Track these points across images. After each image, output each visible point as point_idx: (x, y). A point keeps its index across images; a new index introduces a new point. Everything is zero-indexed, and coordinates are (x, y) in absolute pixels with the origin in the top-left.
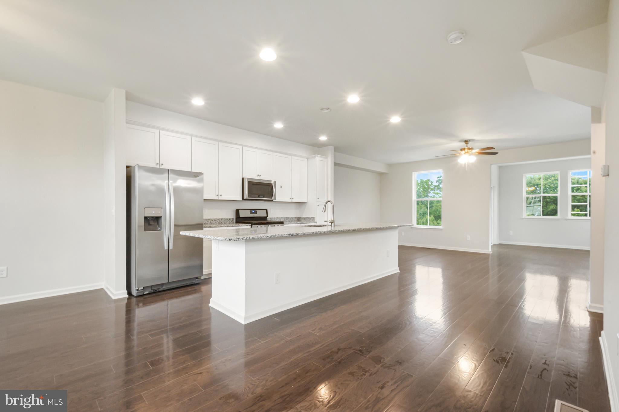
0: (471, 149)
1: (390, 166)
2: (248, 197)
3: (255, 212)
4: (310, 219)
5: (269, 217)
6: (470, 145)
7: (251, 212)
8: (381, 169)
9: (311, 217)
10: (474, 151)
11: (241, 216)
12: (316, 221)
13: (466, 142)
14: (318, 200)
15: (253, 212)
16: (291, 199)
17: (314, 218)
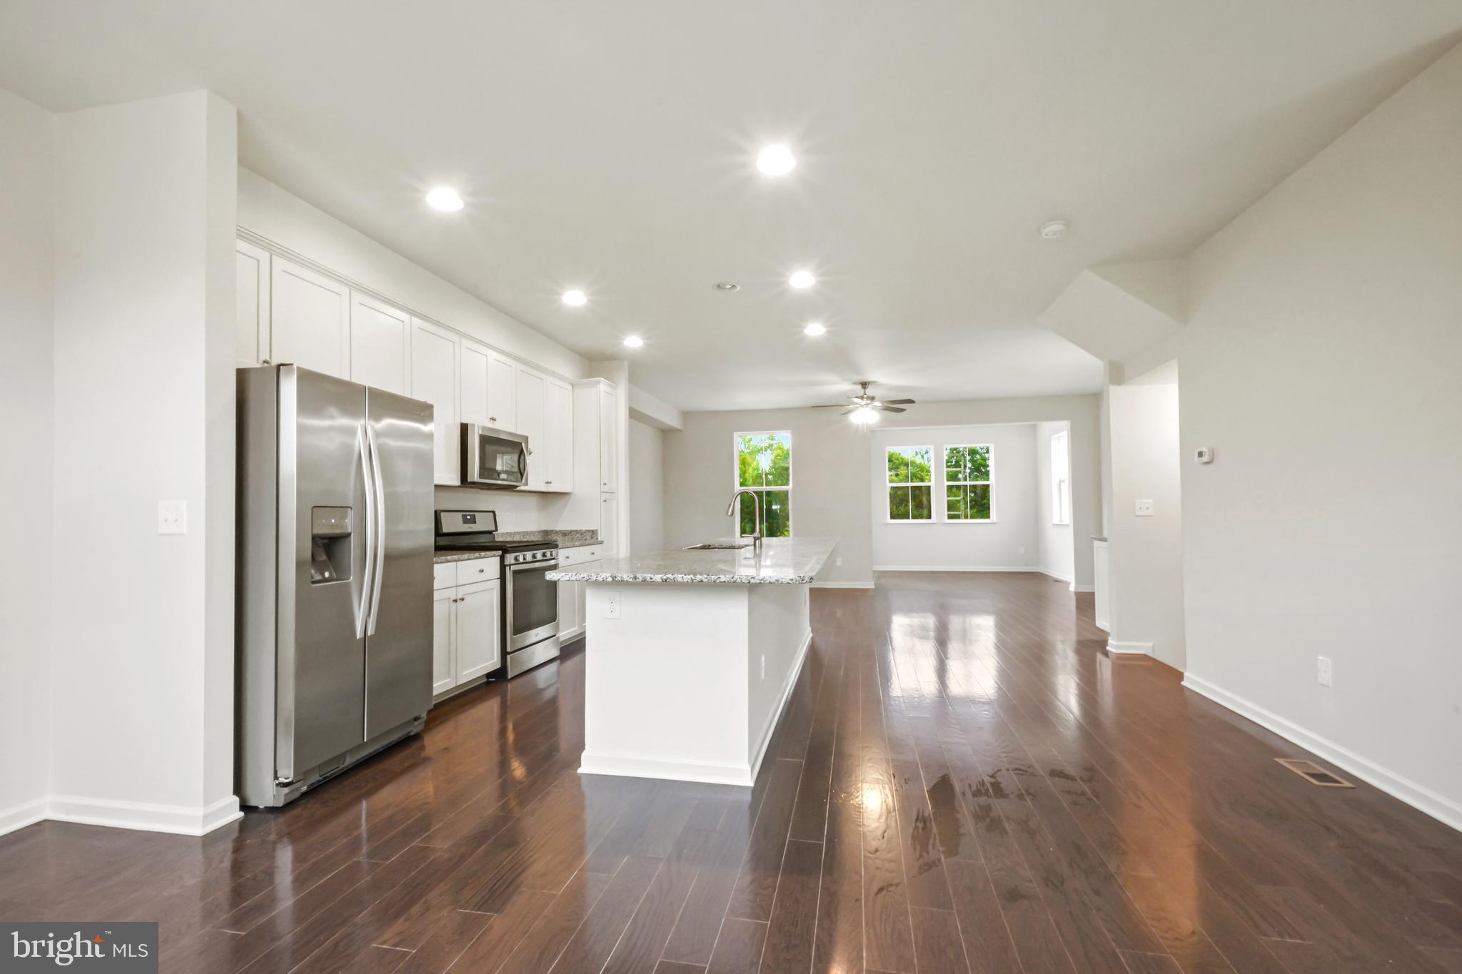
0: (873, 399)
1: (686, 415)
2: (480, 478)
3: (473, 521)
4: (582, 534)
5: (501, 530)
6: (870, 391)
7: (465, 521)
8: (672, 421)
9: (584, 528)
10: (878, 404)
11: (445, 530)
12: (599, 539)
13: (864, 385)
14: (605, 488)
15: (468, 517)
16: (547, 483)
17: (596, 531)
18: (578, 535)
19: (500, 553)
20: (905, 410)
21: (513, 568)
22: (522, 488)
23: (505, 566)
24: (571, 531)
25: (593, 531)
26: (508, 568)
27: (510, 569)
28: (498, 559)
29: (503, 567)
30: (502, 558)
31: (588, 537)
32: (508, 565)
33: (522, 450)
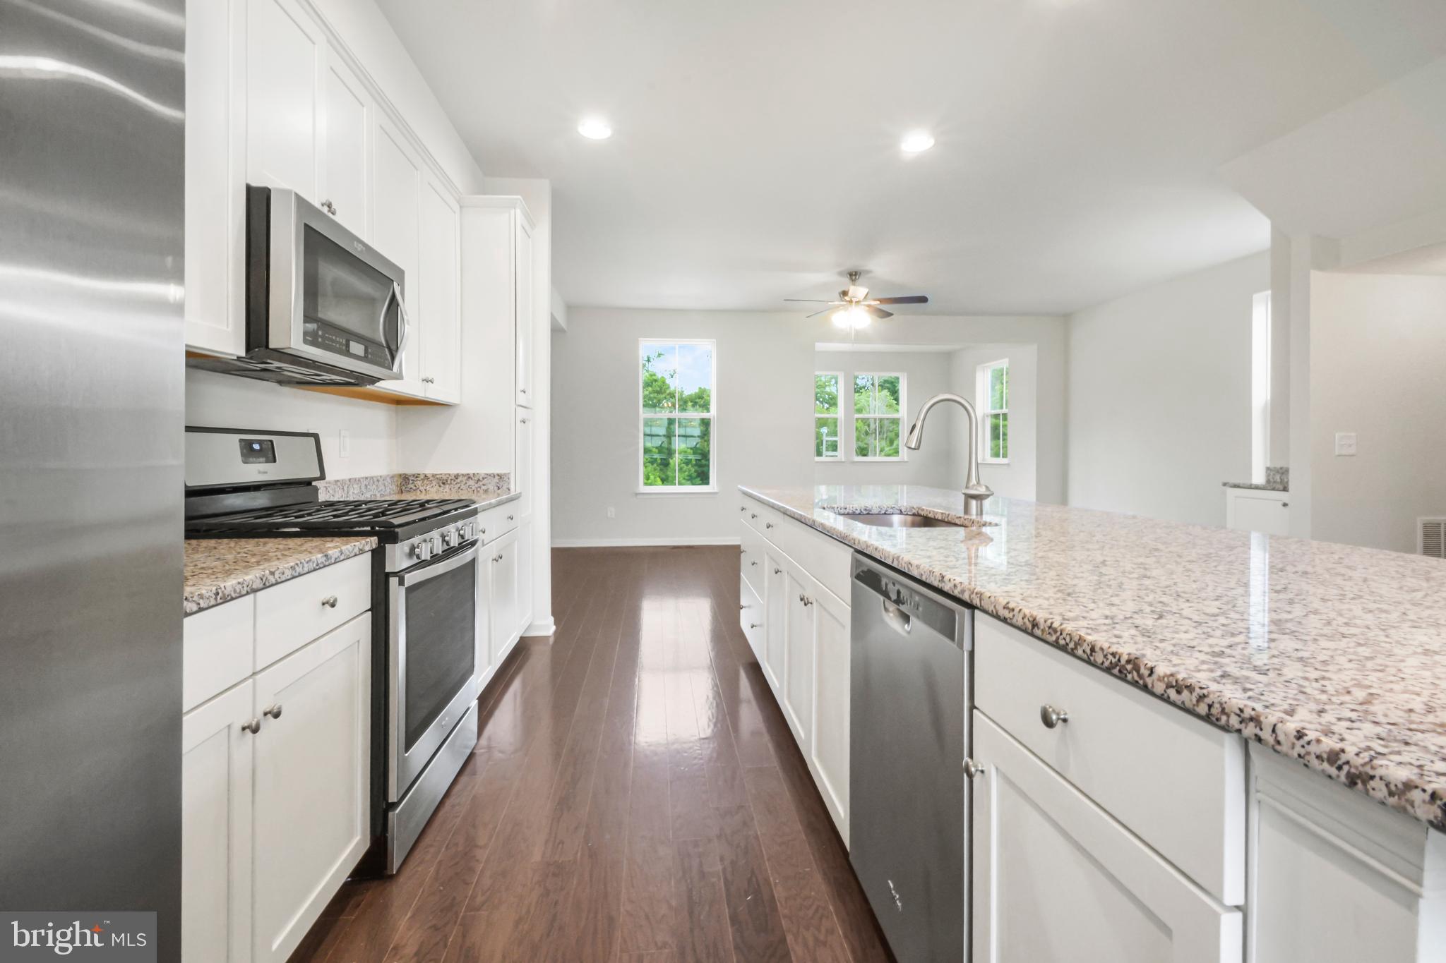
2: (302, 341)
3: (267, 456)
4: (478, 480)
13: (854, 275)
14: (522, 399)
15: (256, 447)
16: (427, 381)
17: (507, 475)
18: (471, 482)
19: (373, 541)
20: (892, 314)
21: (411, 579)
22: (387, 386)
23: (388, 575)
24: (457, 476)
25: (500, 476)
26: (394, 581)
27: (401, 583)
28: (367, 558)
29: (380, 581)
30: (378, 557)
31: (491, 487)
32: (395, 574)
33: (394, 296)
